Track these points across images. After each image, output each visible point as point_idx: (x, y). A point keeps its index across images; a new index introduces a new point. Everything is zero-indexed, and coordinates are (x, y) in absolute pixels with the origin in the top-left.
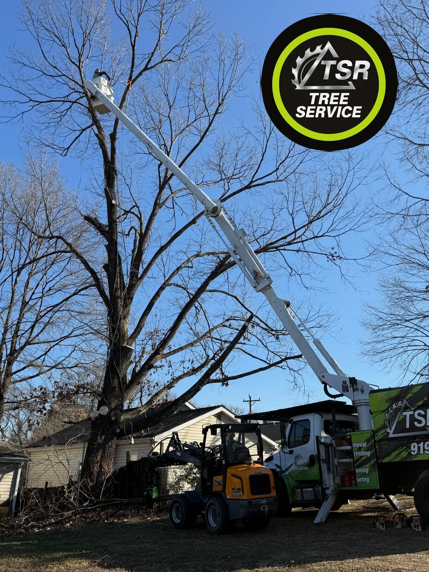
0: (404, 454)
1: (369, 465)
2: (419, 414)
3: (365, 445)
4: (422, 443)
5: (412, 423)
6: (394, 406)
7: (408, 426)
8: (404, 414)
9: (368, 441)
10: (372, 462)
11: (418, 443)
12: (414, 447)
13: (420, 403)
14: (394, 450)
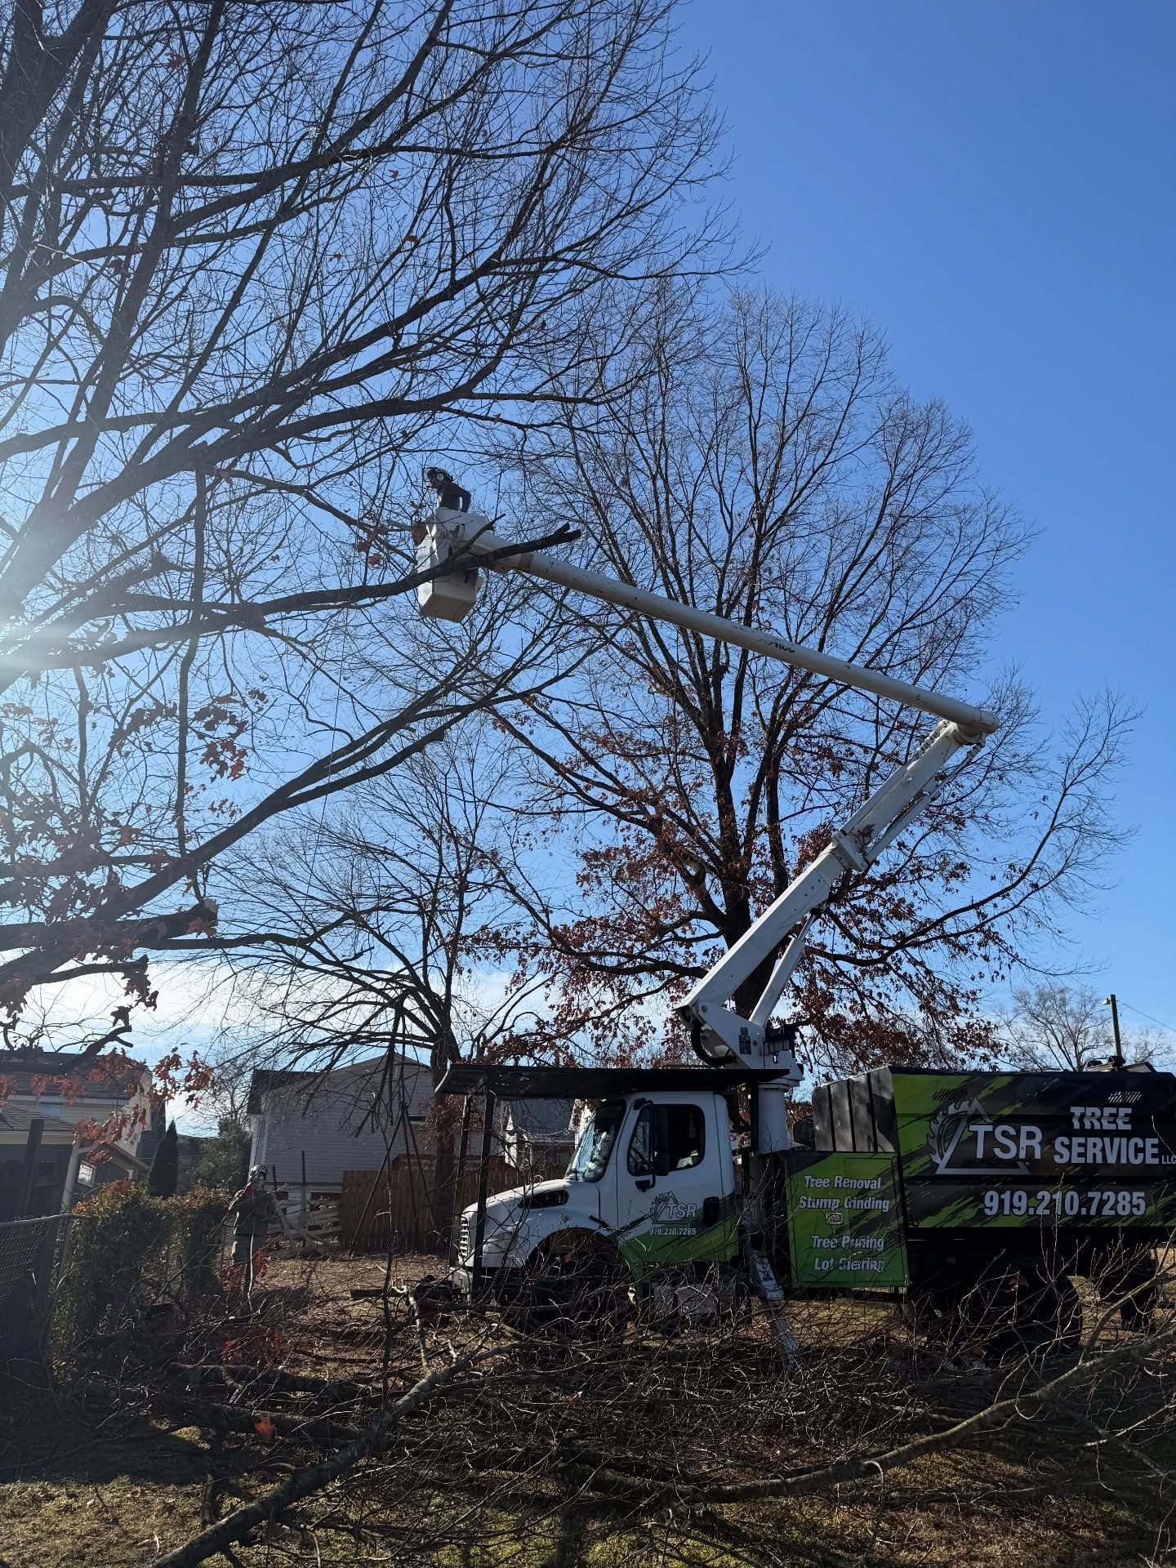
0: (971, 1212)
1: (886, 1230)
2: (1004, 1134)
3: (877, 1186)
4: (1008, 1193)
5: (988, 1151)
6: (952, 1110)
7: (980, 1155)
8: (973, 1128)
9: (886, 1177)
10: (895, 1224)
11: (1000, 1193)
12: (991, 1200)
13: (1007, 1111)
14: (948, 1203)
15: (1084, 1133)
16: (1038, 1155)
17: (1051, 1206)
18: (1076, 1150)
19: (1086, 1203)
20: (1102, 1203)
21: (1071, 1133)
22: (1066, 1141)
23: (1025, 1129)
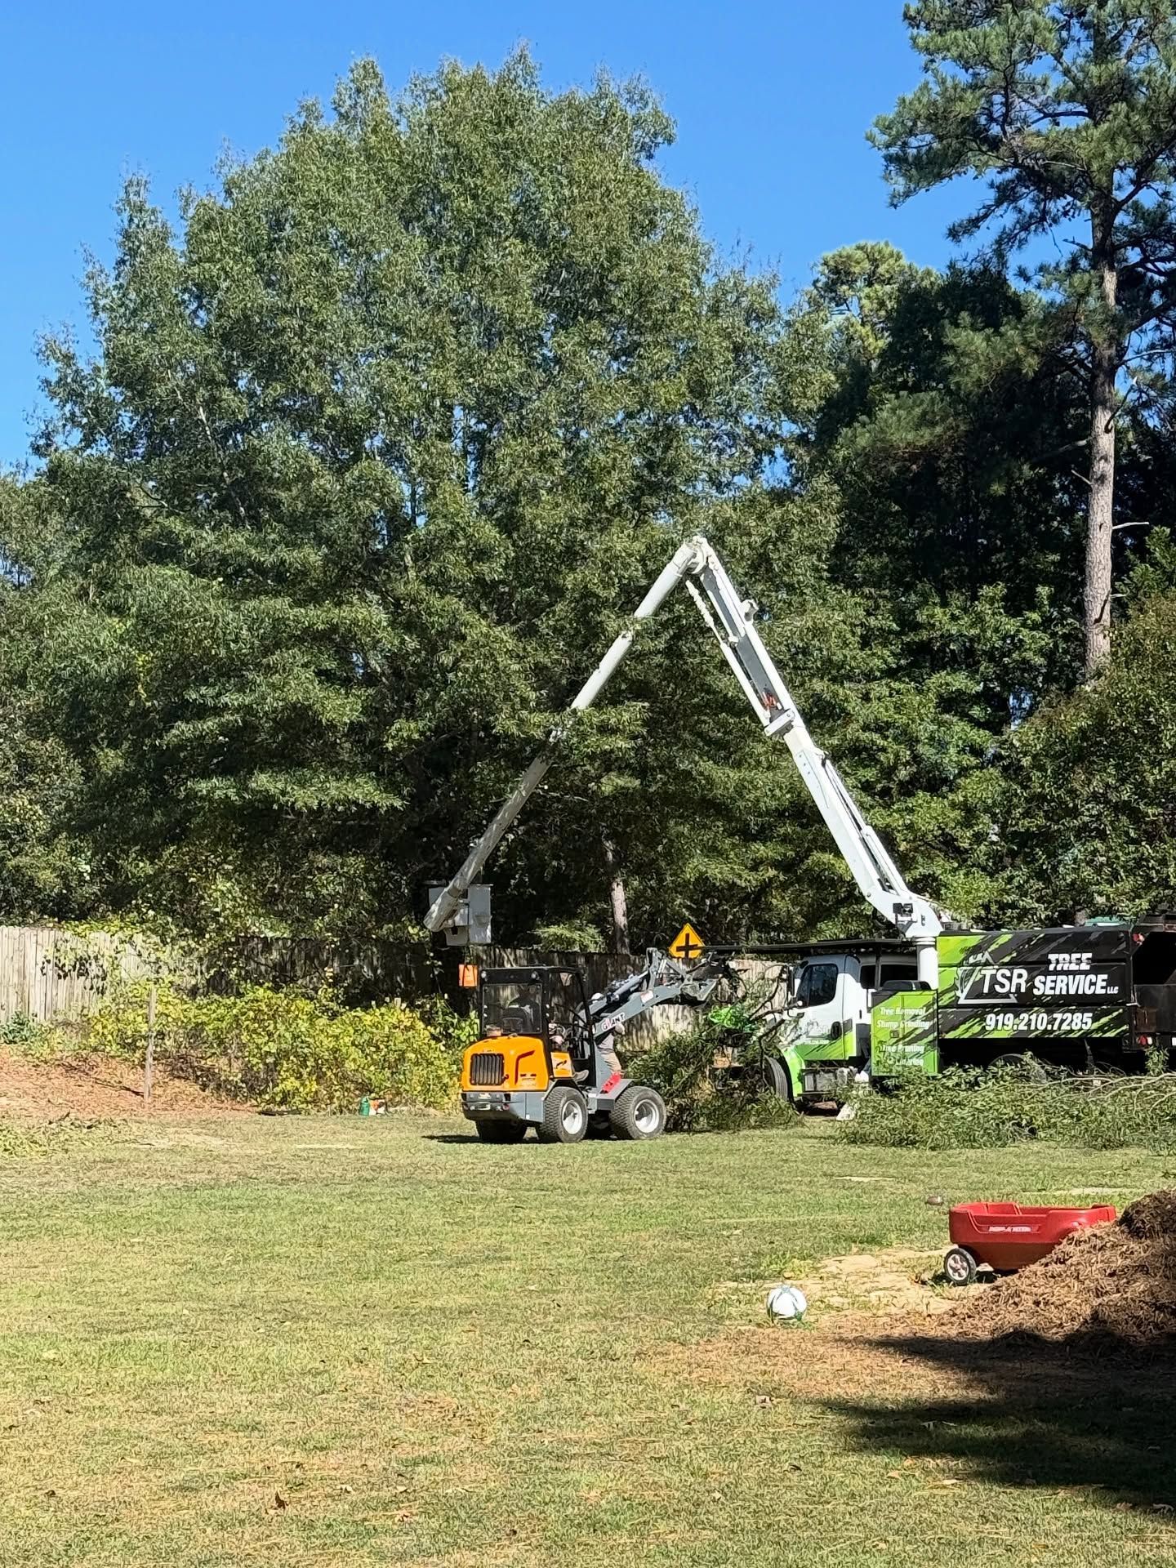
0: (977, 1029)
1: (926, 1040)
2: (1003, 976)
3: (923, 1013)
4: (1001, 1015)
5: (992, 987)
6: (971, 960)
7: (986, 990)
8: (983, 972)
9: (928, 1007)
10: (931, 1038)
11: (997, 1014)
12: (991, 1019)
13: (1007, 959)
14: (964, 1022)
15: (1056, 973)
16: (1023, 990)
17: (1029, 1024)
18: (1049, 984)
19: (1052, 1022)
20: (1062, 1021)
21: (1047, 973)
22: (1042, 978)
23: (1016, 972)
